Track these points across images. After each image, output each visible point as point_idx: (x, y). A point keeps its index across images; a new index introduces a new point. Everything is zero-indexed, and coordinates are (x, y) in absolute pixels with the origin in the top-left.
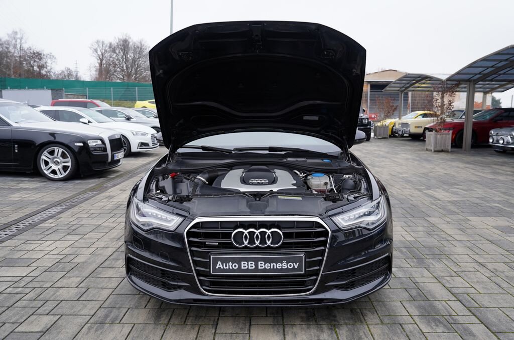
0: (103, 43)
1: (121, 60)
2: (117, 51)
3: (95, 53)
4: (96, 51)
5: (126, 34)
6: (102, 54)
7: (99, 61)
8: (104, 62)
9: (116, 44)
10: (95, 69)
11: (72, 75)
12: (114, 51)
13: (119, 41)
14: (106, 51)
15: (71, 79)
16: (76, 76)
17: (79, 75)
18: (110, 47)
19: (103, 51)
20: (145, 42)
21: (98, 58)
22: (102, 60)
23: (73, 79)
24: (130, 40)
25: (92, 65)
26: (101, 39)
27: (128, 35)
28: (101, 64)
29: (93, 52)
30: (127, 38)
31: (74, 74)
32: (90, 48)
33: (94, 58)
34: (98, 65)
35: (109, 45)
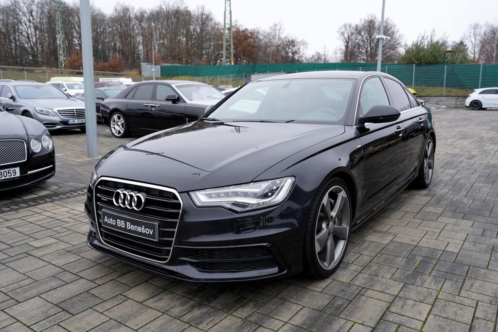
0: (350, 26)
1: (366, 41)
2: (363, 33)
3: (342, 36)
4: (343, 34)
5: (372, 15)
6: (349, 37)
7: (346, 44)
8: (350, 44)
9: (362, 26)
10: (340, 52)
11: (321, 59)
12: (359, 33)
13: (365, 23)
14: (352, 34)
15: (320, 63)
16: (325, 59)
17: (327, 59)
18: (356, 29)
19: (350, 34)
20: (391, 21)
21: (345, 41)
22: (347, 43)
23: (323, 62)
24: (375, 20)
25: (338, 48)
26: (348, 22)
27: (373, 16)
28: (347, 47)
29: (341, 36)
30: (373, 19)
31: (323, 58)
32: (338, 32)
33: (341, 41)
34: (344, 48)
35: (355, 28)
